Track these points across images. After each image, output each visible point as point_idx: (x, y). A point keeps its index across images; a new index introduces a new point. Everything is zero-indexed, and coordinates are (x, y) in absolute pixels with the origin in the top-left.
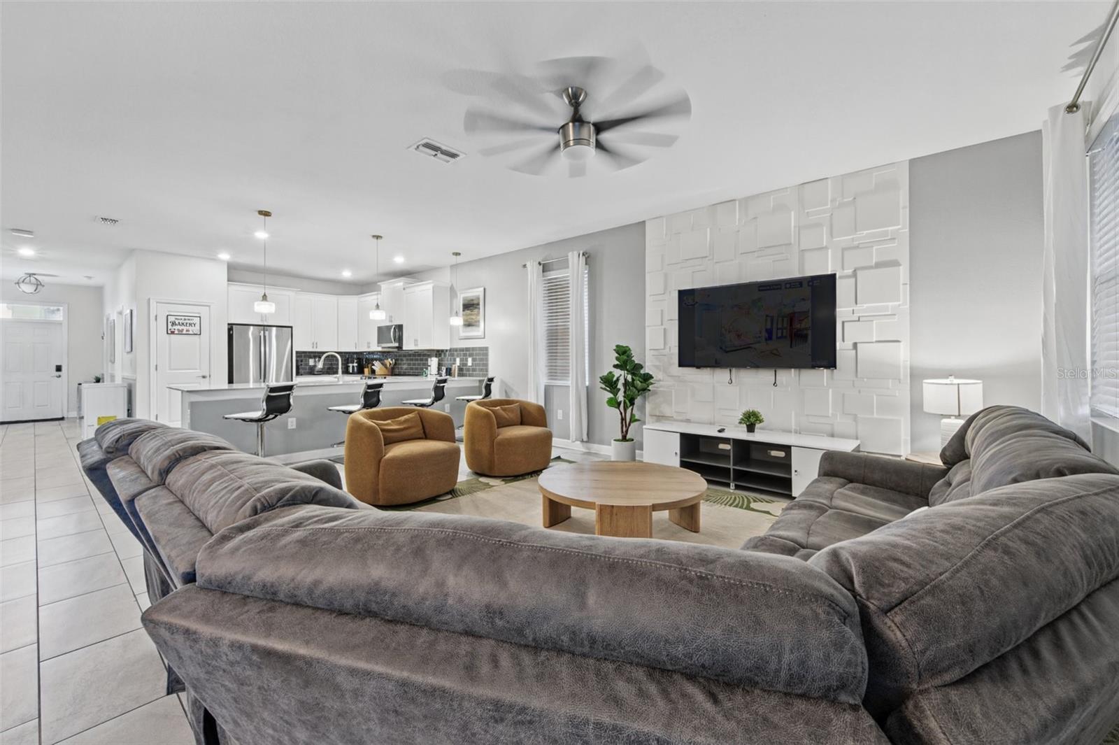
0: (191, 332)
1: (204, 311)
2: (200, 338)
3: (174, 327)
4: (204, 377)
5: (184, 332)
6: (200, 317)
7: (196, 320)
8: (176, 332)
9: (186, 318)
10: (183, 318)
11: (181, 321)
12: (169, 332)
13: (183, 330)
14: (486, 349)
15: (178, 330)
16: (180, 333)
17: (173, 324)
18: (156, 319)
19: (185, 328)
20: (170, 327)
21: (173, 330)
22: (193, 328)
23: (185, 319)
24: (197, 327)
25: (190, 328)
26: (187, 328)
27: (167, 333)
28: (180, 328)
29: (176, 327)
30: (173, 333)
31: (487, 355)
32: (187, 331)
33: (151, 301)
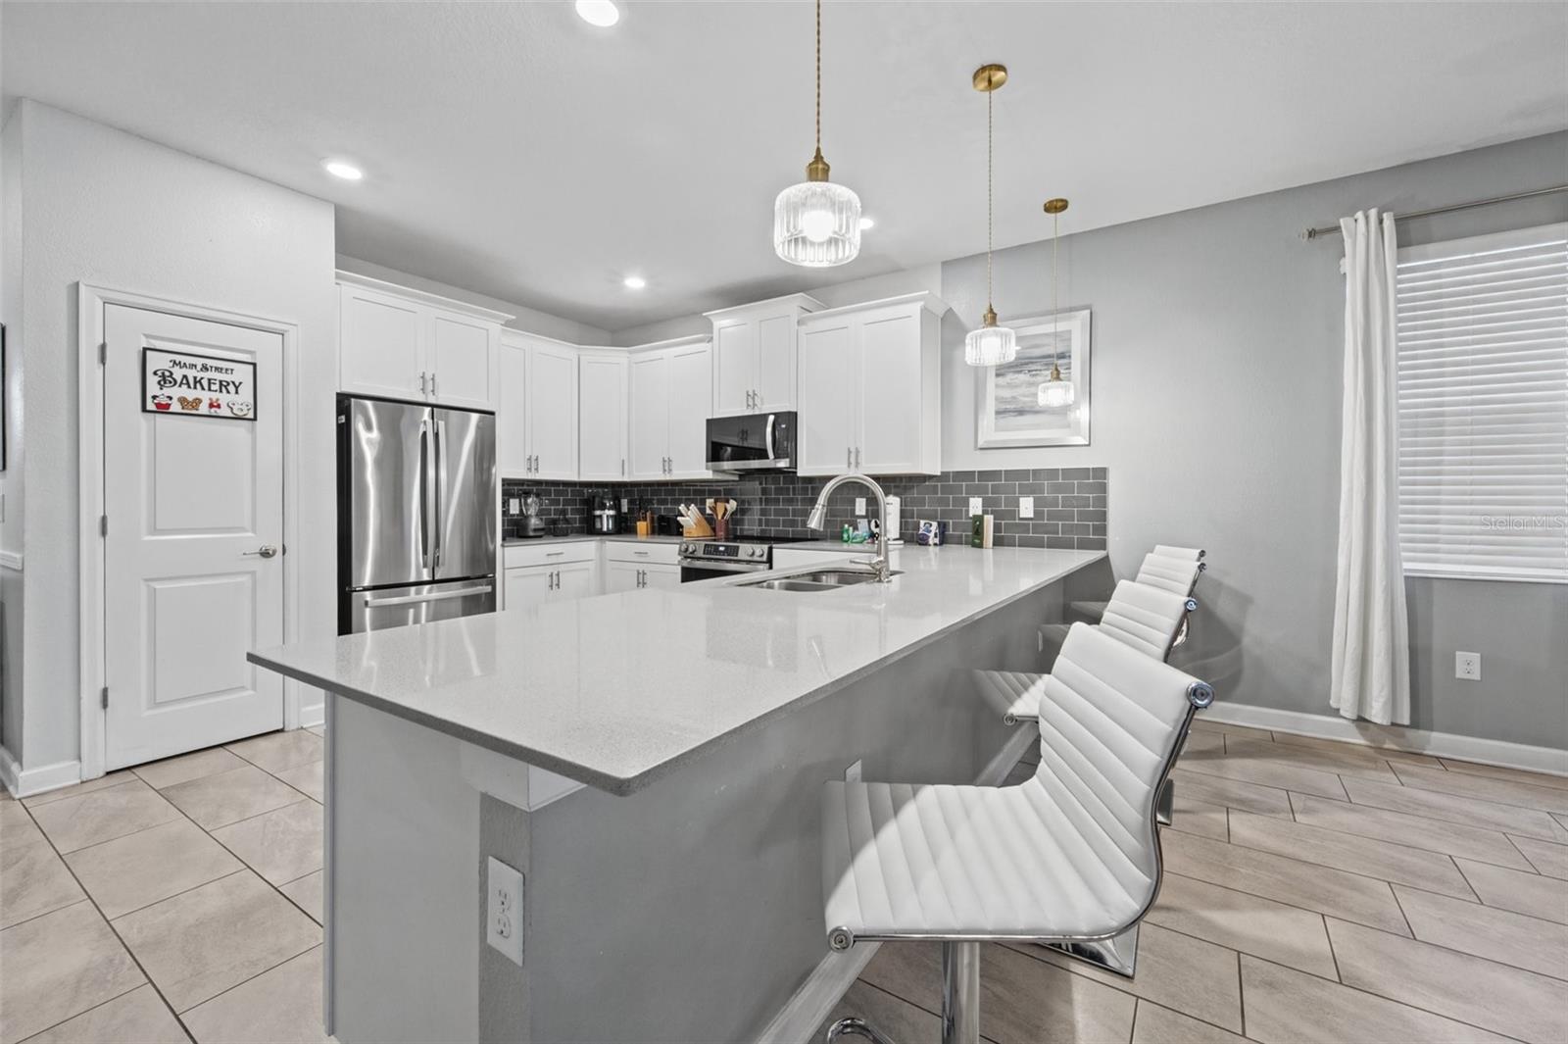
0: (225, 411)
1: (266, 348)
2: (253, 430)
3: (167, 391)
4: (266, 554)
5: (204, 409)
6: (254, 365)
7: (242, 374)
8: (176, 407)
9: (210, 363)
10: (199, 362)
11: (191, 374)
12: (150, 406)
13: (198, 401)
14: (1101, 473)
15: (183, 401)
16: (190, 408)
17: (165, 379)
18: (103, 360)
19: (206, 396)
20: (153, 388)
21: (165, 401)
22: (232, 397)
23: (205, 368)
24: (246, 391)
25: (224, 398)
26: (215, 396)
27: (144, 409)
28: (191, 394)
29: (177, 392)
30: (163, 409)
31: (1103, 488)
32: (211, 406)
33: (82, 288)
